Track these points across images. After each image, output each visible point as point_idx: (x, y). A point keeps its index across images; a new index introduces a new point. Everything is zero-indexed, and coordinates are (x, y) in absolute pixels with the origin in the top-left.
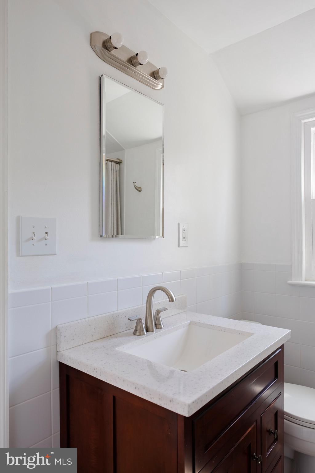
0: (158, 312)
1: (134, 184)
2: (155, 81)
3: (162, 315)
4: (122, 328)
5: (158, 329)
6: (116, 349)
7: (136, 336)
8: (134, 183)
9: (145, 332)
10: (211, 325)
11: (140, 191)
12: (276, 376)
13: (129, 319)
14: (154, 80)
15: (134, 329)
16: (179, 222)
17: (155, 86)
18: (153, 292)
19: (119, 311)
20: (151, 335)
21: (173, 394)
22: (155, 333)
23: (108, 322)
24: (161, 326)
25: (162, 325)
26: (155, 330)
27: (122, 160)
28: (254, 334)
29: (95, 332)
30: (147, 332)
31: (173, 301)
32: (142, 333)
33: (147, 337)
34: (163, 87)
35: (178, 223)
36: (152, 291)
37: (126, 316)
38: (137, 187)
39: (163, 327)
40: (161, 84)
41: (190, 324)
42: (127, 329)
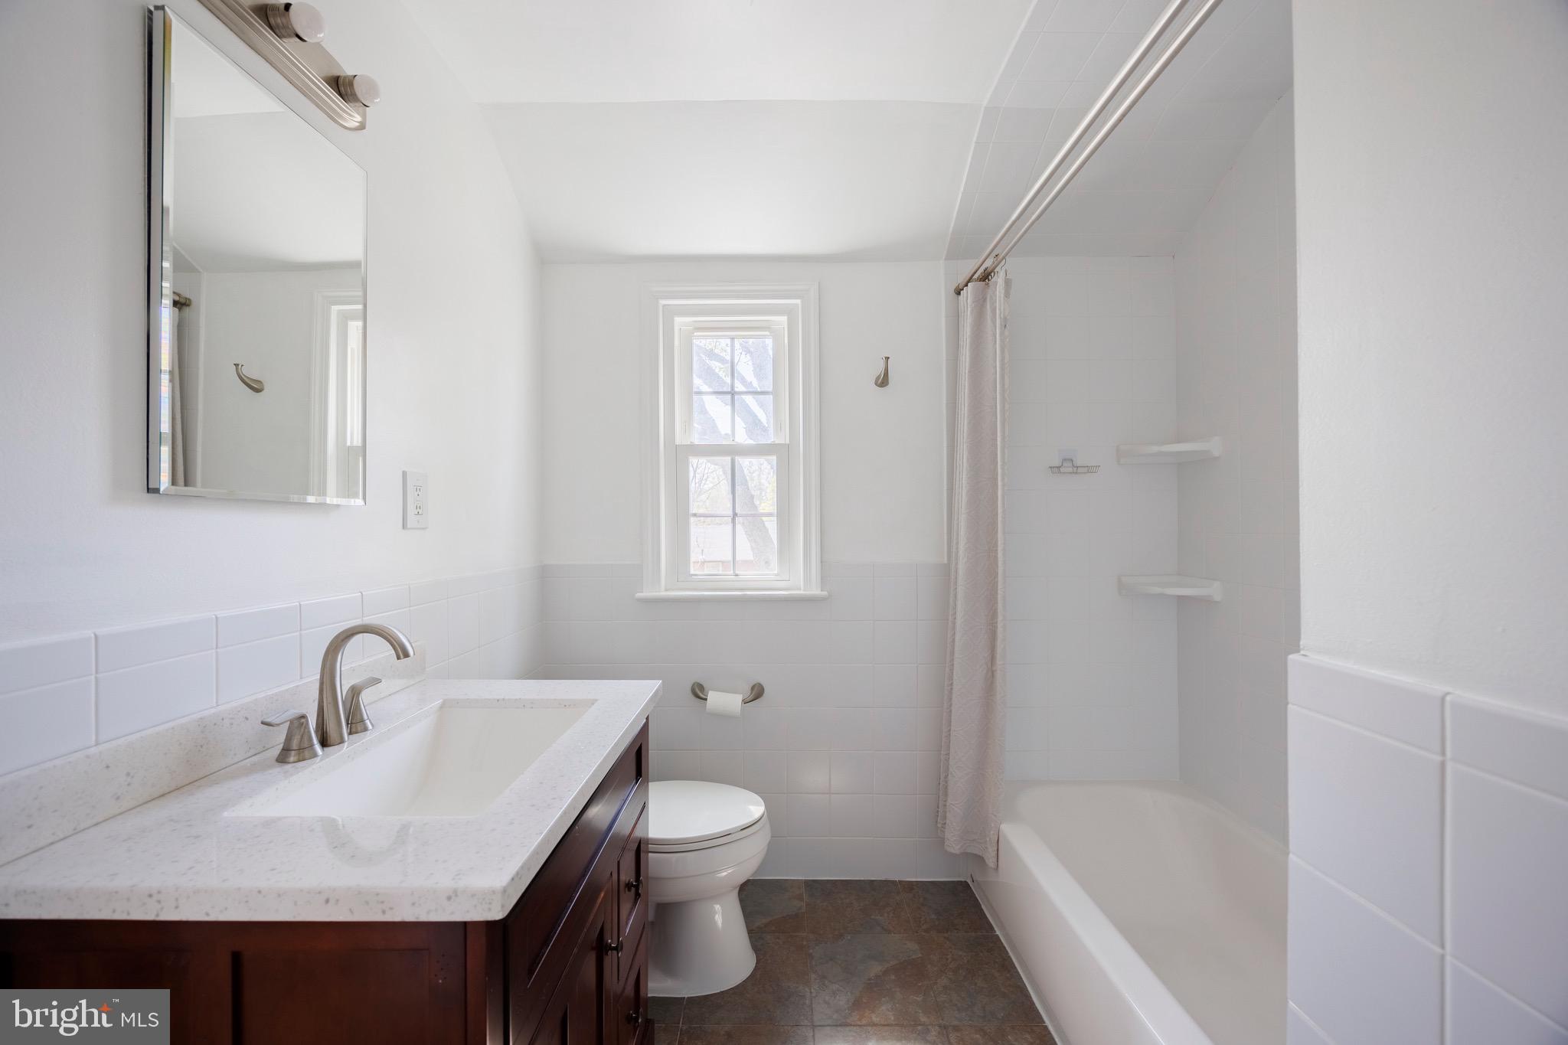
0: (355, 692)
1: (237, 369)
2: (342, 103)
3: (365, 697)
4: (235, 754)
5: (357, 733)
6: (226, 814)
7: (290, 766)
8: (236, 365)
9: (318, 747)
10: (498, 700)
11: (257, 391)
12: (639, 773)
13: (263, 723)
14: (337, 98)
15: (282, 746)
16: (406, 470)
17: (340, 116)
18: (343, 640)
19: (221, 708)
20: (336, 753)
21: (454, 879)
22: (350, 747)
23: (180, 744)
24: (365, 724)
25: (368, 722)
26: (348, 738)
27: (189, 300)
28: (596, 700)
29: (129, 785)
30: (325, 749)
31: (406, 655)
32: (307, 753)
33: (325, 760)
34: (362, 127)
35: (404, 472)
36: (342, 637)
37: (247, 719)
38: (251, 379)
39: (370, 727)
40: (359, 118)
41: (442, 707)
42: (253, 752)
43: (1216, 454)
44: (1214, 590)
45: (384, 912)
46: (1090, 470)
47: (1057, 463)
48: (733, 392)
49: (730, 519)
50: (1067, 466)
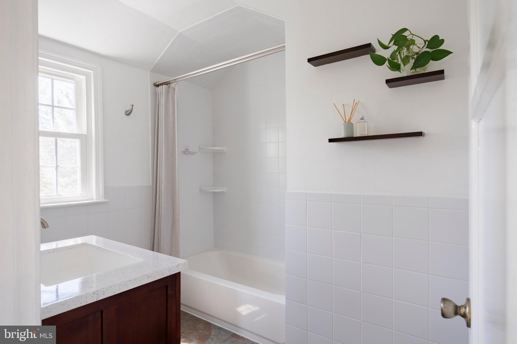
43: (225, 151)
44: (224, 190)
45: (163, 275)
46: (193, 153)
47: (184, 151)
48: (53, 106)
49: (55, 168)
50: (186, 152)
